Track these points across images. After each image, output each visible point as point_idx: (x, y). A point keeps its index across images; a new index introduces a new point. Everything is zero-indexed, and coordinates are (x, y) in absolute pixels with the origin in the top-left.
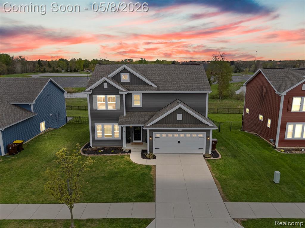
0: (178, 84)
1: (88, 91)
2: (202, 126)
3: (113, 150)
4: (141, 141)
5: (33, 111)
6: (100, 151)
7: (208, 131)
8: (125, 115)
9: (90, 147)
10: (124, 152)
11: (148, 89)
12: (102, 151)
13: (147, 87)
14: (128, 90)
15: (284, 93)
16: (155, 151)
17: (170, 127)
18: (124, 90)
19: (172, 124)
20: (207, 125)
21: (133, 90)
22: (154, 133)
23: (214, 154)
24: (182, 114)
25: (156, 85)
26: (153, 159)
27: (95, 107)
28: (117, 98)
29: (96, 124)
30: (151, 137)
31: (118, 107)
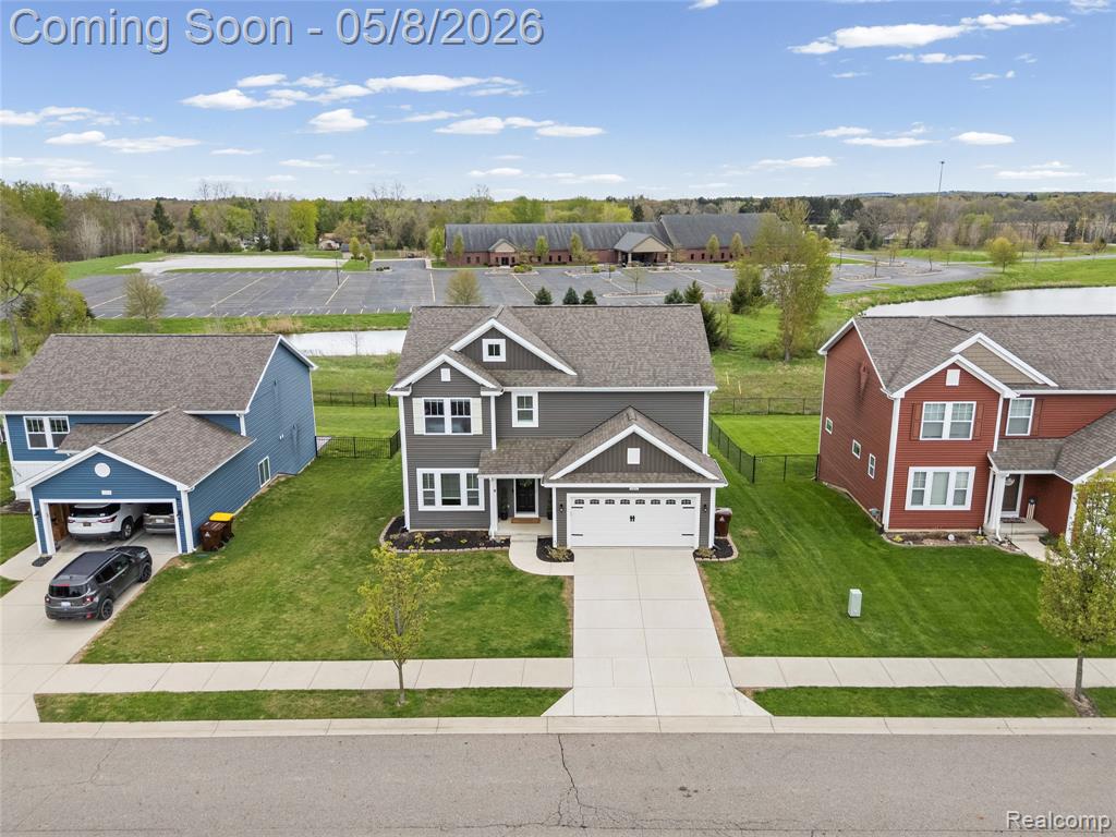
0: (632, 367)
1: (402, 389)
2: (690, 479)
3: (464, 537)
4: (535, 515)
5: (244, 433)
6: (431, 541)
7: (705, 492)
8: (494, 447)
9: (405, 530)
10: (494, 544)
11: (554, 380)
12: (437, 539)
13: (552, 376)
14: (504, 384)
15: (899, 394)
16: (571, 543)
17: (608, 482)
18: (492, 386)
19: (614, 474)
20: (702, 478)
21: (515, 385)
22: (569, 495)
23: (722, 549)
24: (639, 449)
25: (574, 369)
26: (568, 561)
27: (420, 428)
28: (476, 405)
29: (420, 472)
30: (562, 507)
31: (477, 428)
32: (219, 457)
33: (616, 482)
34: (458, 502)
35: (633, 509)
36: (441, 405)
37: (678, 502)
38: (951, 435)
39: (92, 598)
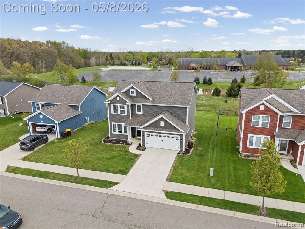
0: (169, 99)
1: (107, 102)
2: (177, 131)
3: (122, 141)
5: (80, 110)
6: (113, 141)
7: (182, 136)
8: (130, 118)
9: (109, 138)
10: (128, 144)
11: (147, 101)
12: (115, 141)
13: (146, 100)
14: (133, 102)
16: (146, 146)
17: (155, 130)
18: (129, 102)
19: (156, 128)
20: (180, 132)
21: (136, 102)
22: (145, 133)
24: (163, 122)
25: (153, 99)
26: (143, 150)
27: (112, 112)
28: (126, 107)
29: (113, 123)
30: (144, 136)
31: (126, 113)
32: (70, 116)
33: (157, 130)
34: (121, 132)
35: (162, 138)
36: (117, 106)
37: (175, 138)
38: (262, 126)
39: (28, 146)
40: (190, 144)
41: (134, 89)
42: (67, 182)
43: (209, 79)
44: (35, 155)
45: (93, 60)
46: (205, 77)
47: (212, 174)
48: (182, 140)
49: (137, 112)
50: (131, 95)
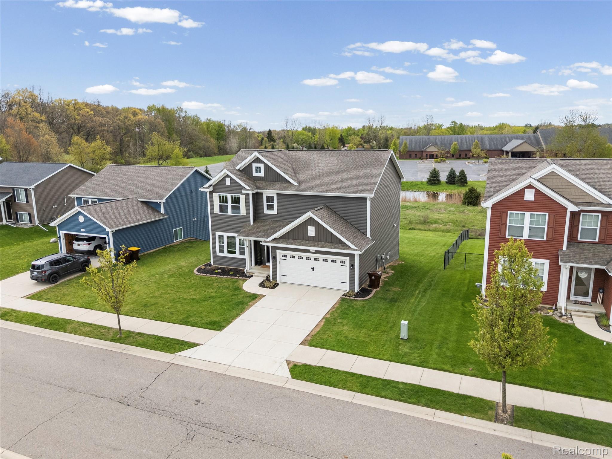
0: (331, 182)
2: (341, 247)
5: (163, 212)
6: (216, 271)
7: (352, 256)
8: (252, 223)
9: (210, 265)
10: (246, 276)
13: (285, 185)
14: (258, 188)
15: (490, 204)
16: (279, 279)
17: (296, 245)
18: (248, 188)
19: (301, 241)
20: (349, 248)
21: (264, 189)
22: (278, 251)
24: (314, 228)
25: (299, 182)
27: (217, 210)
28: (242, 198)
29: (218, 234)
30: (274, 258)
31: (243, 212)
32: (140, 220)
33: (300, 245)
34: (235, 253)
35: (312, 263)
36: (226, 198)
37: (338, 262)
38: (529, 236)
39: (45, 272)
40: (373, 277)
41: (262, 162)
42: (97, 338)
43: (459, 173)
44: (55, 290)
45: (233, 143)
46: (452, 169)
47: (404, 334)
48: (352, 266)
49: (266, 211)
50: (255, 174)
